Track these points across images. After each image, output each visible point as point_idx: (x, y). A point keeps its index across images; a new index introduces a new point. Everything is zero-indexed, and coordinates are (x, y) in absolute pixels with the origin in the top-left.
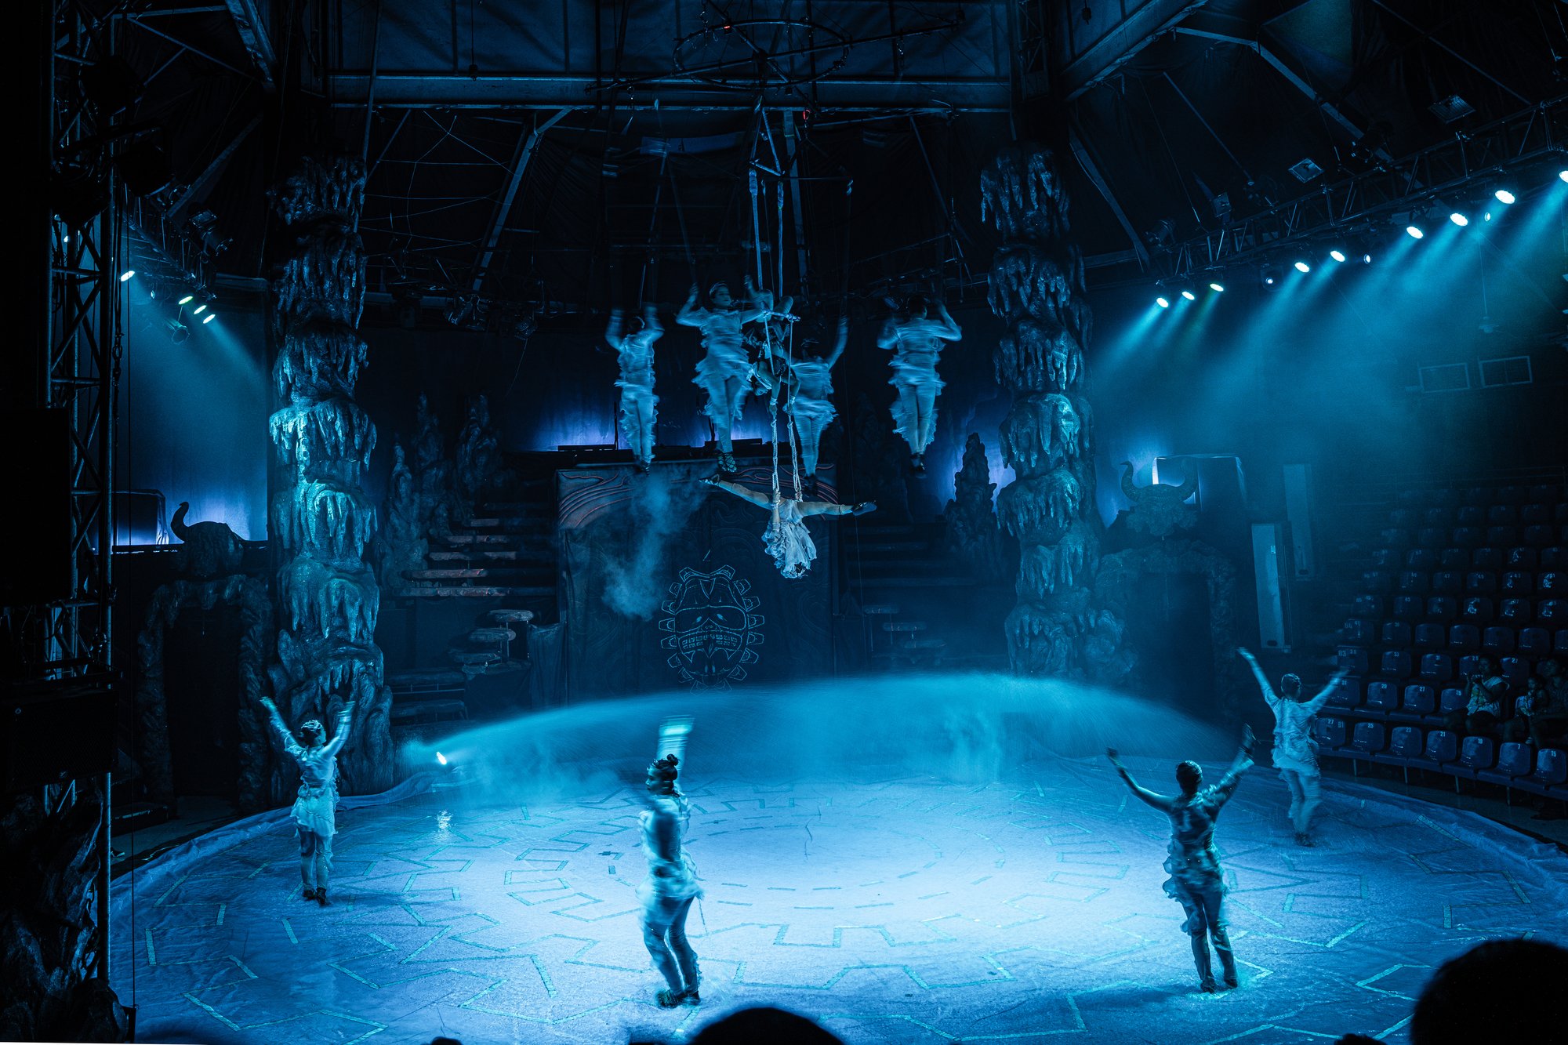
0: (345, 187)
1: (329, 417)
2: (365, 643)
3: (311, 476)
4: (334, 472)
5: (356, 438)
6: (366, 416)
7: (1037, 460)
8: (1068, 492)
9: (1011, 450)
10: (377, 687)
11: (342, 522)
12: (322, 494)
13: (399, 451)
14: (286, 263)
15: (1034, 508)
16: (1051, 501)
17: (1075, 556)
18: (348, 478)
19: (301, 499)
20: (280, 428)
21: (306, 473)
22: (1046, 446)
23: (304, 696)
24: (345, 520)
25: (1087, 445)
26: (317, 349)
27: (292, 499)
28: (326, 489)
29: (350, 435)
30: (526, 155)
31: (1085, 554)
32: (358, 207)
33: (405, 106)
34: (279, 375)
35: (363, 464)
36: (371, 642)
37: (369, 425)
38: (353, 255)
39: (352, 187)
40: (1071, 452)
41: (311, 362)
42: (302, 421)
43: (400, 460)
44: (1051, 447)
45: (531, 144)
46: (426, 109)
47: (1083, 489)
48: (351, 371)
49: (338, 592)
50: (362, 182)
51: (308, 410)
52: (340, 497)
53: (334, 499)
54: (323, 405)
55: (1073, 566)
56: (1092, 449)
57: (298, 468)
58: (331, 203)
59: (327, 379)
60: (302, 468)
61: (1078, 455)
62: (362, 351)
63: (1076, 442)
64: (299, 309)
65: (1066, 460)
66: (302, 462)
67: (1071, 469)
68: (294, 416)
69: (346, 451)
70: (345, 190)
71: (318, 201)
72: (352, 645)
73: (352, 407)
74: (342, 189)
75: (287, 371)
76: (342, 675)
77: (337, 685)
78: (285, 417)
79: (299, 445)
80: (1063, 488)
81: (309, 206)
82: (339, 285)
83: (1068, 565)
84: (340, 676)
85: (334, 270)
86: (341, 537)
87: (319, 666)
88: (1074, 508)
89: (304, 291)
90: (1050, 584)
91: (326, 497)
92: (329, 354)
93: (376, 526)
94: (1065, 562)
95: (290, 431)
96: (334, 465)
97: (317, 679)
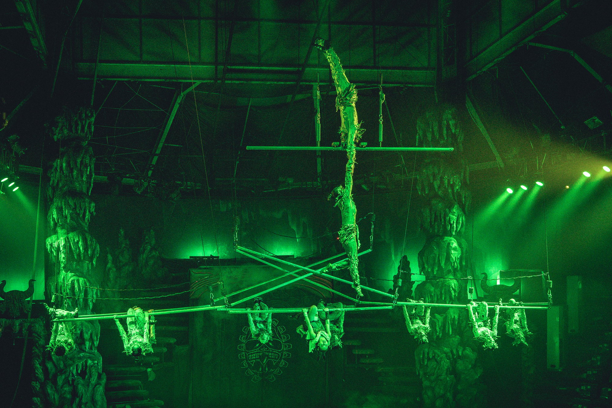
0: (84, 122)
1: (76, 240)
2: (93, 352)
3: (66, 269)
4: (78, 267)
5: (89, 251)
6: (94, 240)
7: (437, 271)
8: (452, 287)
9: (424, 265)
10: (99, 373)
11: (82, 292)
12: (72, 279)
13: (110, 257)
14: (54, 160)
15: (434, 295)
16: (443, 292)
17: (454, 319)
18: (85, 271)
19: (62, 281)
20: (51, 245)
21: (64, 268)
22: (443, 264)
23: (63, 377)
24: (83, 291)
25: (464, 263)
26: (70, 206)
27: (57, 280)
28: (74, 276)
29: (86, 249)
30: (177, 106)
31: (459, 318)
32: (91, 133)
33: (115, 79)
34: (50, 218)
35: (92, 264)
36: (96, 351)
37: (96, 243)
38: (88, 157)
39: (87, 123)
40: (456, 267)
41: (66, 212)
42: (62, 242)
43: (110, 261)
44: (445, 264)
45: (179, 101)
46: (126, 81)
47: (460, 286)
48: (87, 217)
49: (80, 327)
50: (93, 119)
51: (65, 236)
52: (81, 280)
53: (78, 281)
54: (72, 233)
55: (453, 324)
56: (466, 266)
57: (60, 265)
58: (77, 130)
59: (74, 221)
60: (62, 265)
61: (459, 268)
62: (92, 207)
63: (458, 262)
64: (60, 185)
65: (452, 271)
66: (62, 262)
67: (455, 275)
68: (58, 239)
69: (84, 257)
70: (84, 124)
71: (70, 130)
72: (87, 353)
73: (87, 235)
74: (82, 123)
75: (55, 216)
76: (82, 367)
77: (79, 372)
78: (54, 239)
79: (61, 253)
80: (449, 286)
81: (66, 131)
82: (81, 173)
83: (450, 324)
84: (81, 367)
85: (79, 165)
86: (81, 300)
87: (71, 362)
88: (455, 296)
89: (63, 176)
90: (440, 334)
91: (74, 280)
92: (75, 208)
93: (99, 294)
94: (449, 323)
95: (56, 247)
96: (78, 264)
97: (70, 368)
